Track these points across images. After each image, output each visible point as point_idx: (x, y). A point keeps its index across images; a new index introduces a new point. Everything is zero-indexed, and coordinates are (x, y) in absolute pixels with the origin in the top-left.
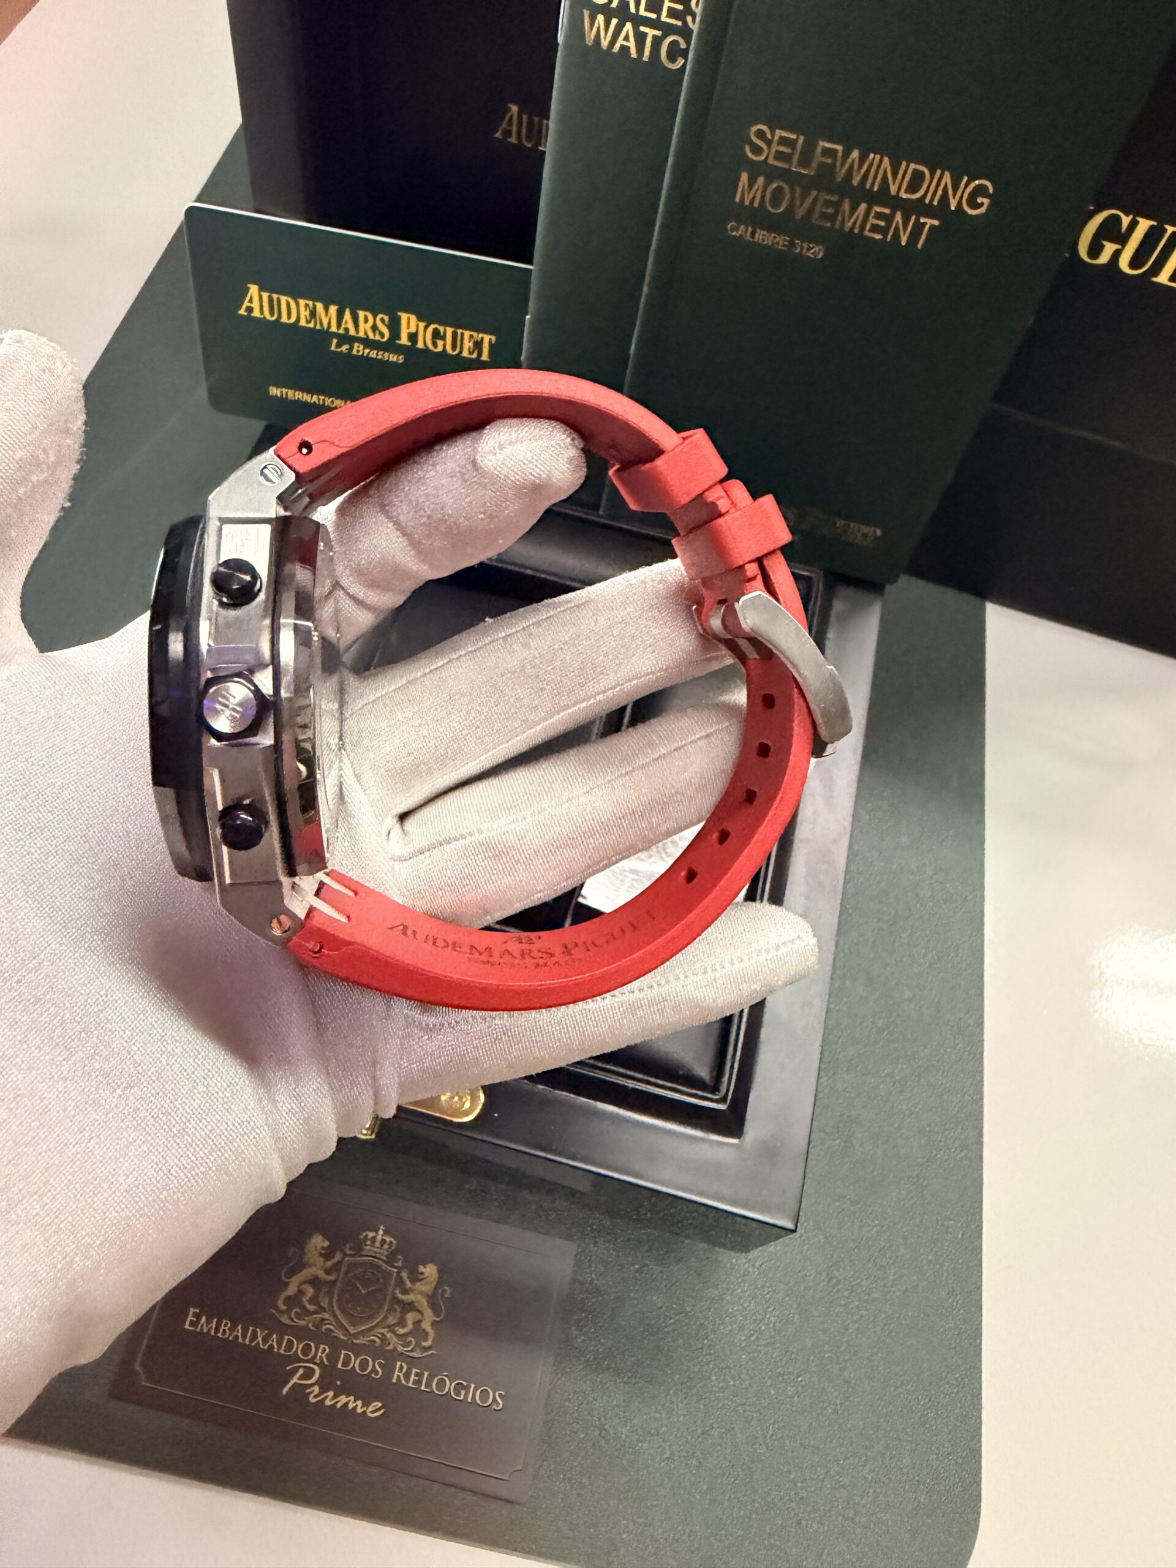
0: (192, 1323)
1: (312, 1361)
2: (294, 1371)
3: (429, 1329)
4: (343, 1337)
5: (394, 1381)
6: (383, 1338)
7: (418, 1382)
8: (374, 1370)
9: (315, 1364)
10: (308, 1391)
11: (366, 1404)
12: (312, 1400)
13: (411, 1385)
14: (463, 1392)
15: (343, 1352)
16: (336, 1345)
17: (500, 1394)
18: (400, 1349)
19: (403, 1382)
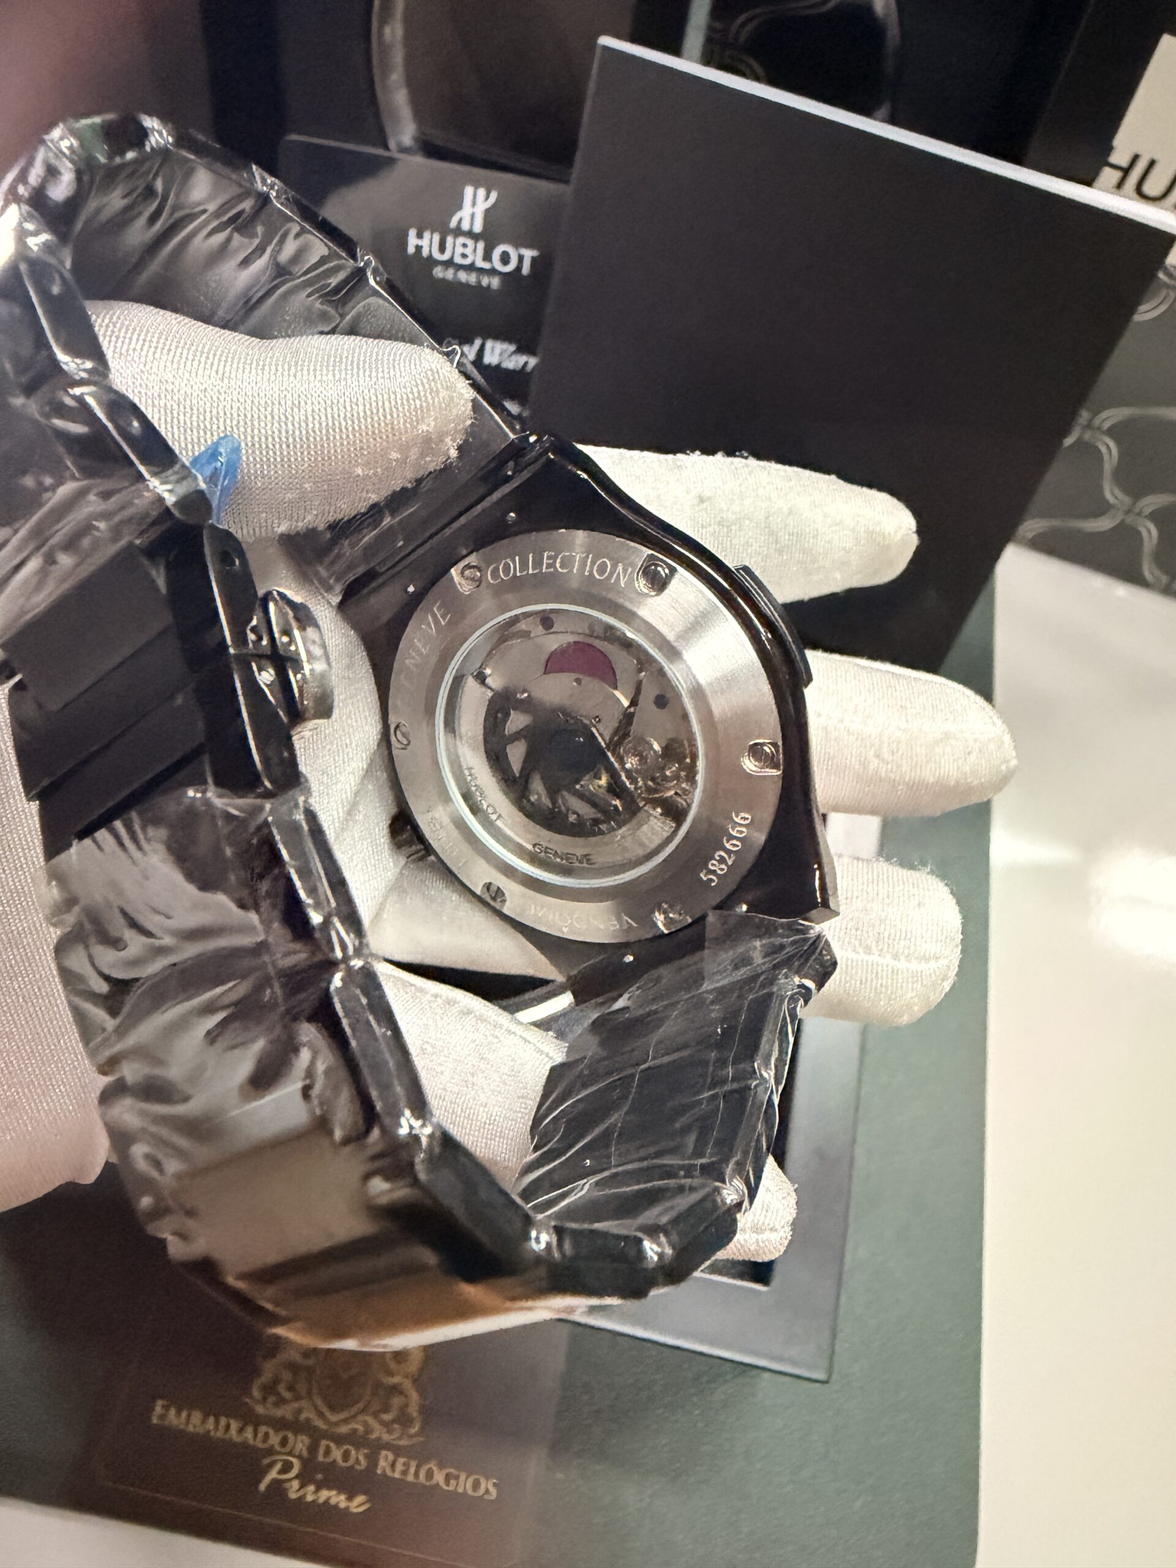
0: (162, 1417)
1: (290, 1454)
2: (271, 1466)
3: (415, 1414)
4: (324, 1427)
5: (379, 1472)
6: (366, 1424)
7: (405, 1473)
8: (357, 1461)
9: (294, 1456)
10: (287, 1485)
11: (350, 1498)
12: (293, 1495)
13: (397, 1475)
14: (453, 1482)
15: (324, 1443)
16: (316, 1436)
17: (495, 1485)
18: (386, 1437)
19: (389, 1473)
